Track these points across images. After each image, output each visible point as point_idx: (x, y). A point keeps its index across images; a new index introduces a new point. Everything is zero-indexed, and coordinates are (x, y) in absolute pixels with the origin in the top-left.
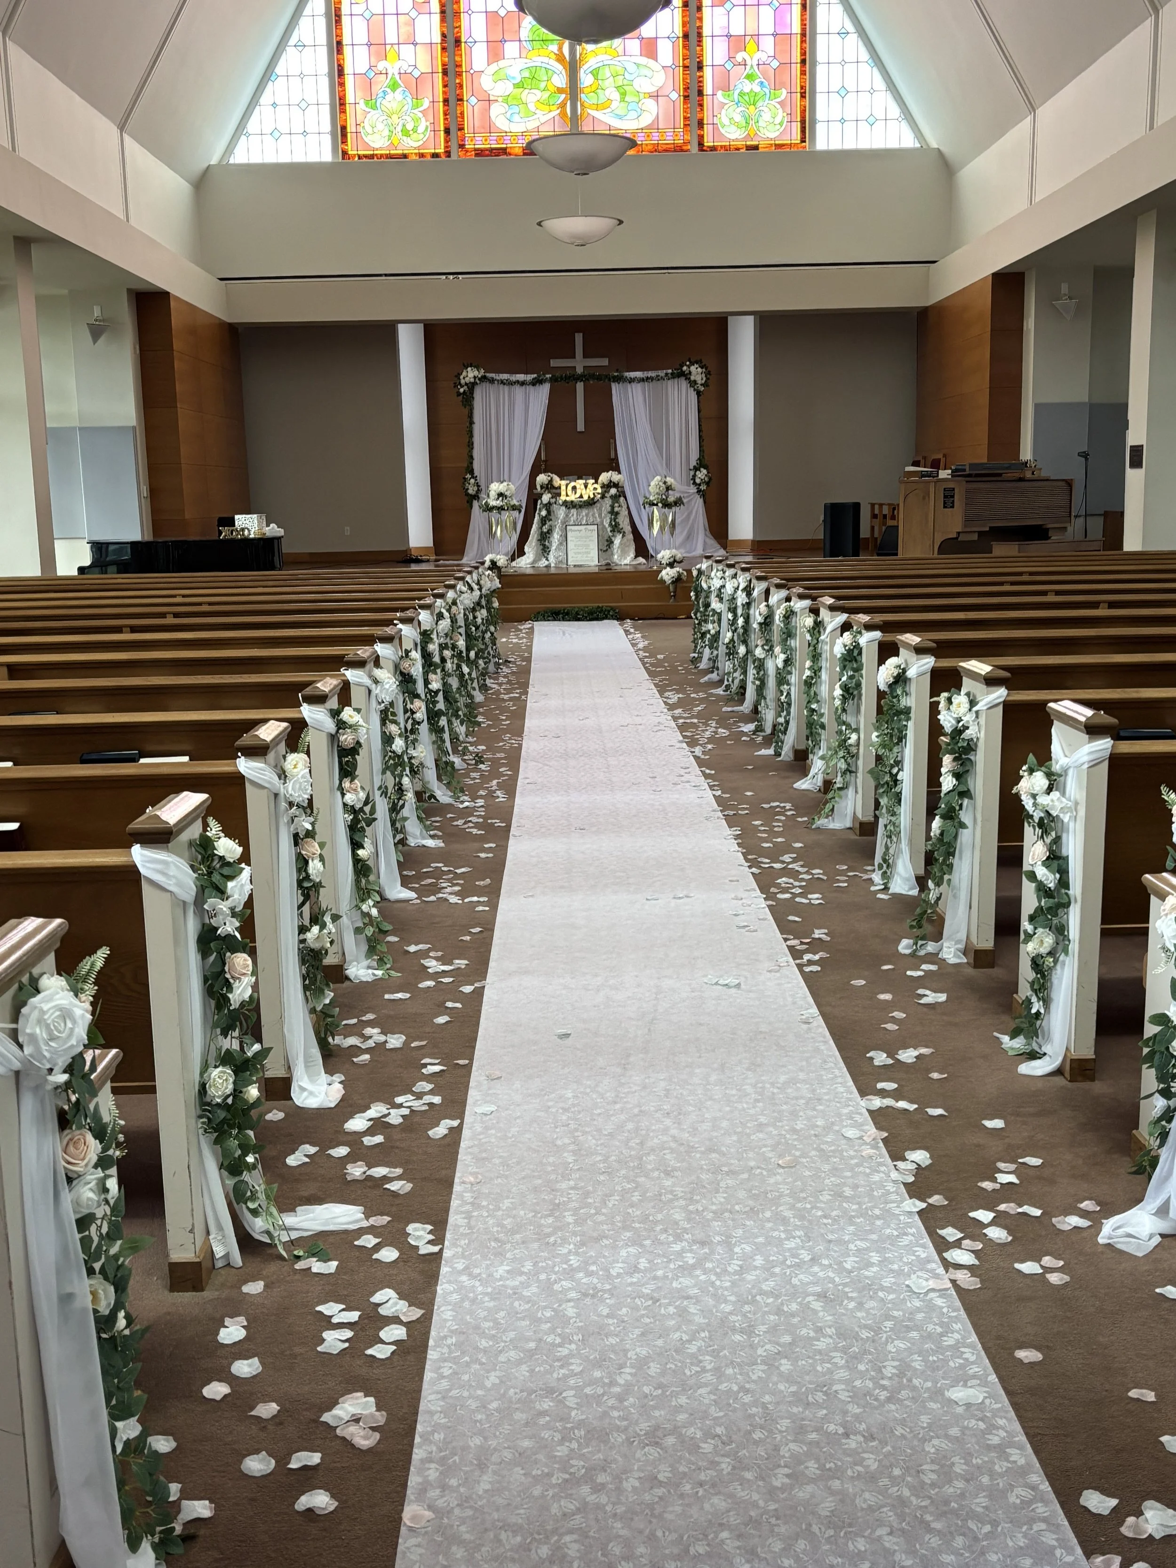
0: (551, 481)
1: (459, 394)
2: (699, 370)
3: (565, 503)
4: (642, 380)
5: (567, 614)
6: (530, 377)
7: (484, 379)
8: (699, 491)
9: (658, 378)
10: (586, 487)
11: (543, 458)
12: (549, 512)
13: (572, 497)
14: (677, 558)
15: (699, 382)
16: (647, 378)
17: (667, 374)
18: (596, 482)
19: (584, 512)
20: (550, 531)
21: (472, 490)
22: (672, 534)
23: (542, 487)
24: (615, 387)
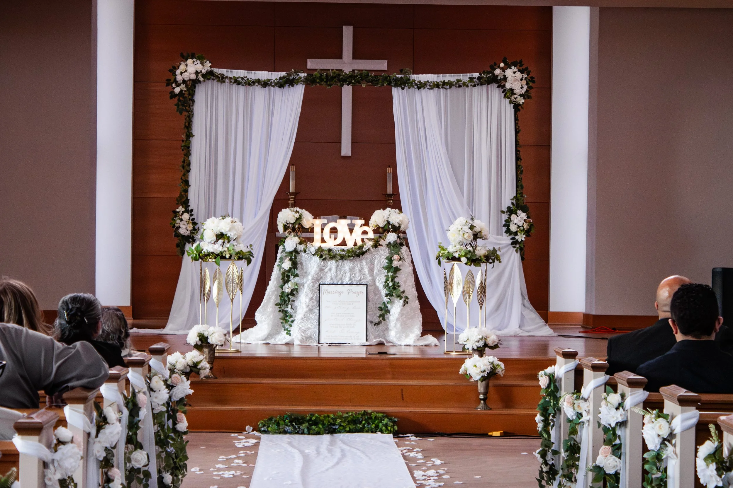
0: (299, 219)
1: (173, 95)
2: (519, 75)
3: (320, 252)
4: (437, 85)
5: (316, 423)
6: (275, 76)
7: (209, 75)
8: (514, 243)
9: (459, 84)
10: (351, 231)
11: (292, 189)
12: (295, 265)
13: (330, 243)
14: (490, 342)
15: (518, 91)
16: (444, 83)
17: (471, 79)
18: (367, 224)
19: (347, 265)
20: (294, 292)
21: (184, 229)
22: (481, 304)
23: (286, 227)
24: (397, 93)
